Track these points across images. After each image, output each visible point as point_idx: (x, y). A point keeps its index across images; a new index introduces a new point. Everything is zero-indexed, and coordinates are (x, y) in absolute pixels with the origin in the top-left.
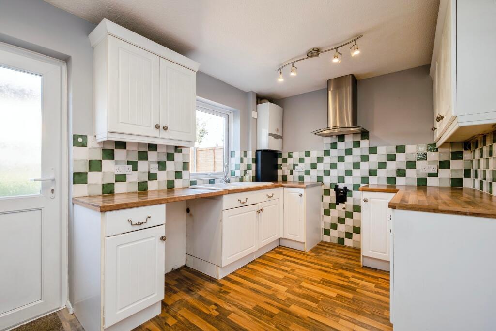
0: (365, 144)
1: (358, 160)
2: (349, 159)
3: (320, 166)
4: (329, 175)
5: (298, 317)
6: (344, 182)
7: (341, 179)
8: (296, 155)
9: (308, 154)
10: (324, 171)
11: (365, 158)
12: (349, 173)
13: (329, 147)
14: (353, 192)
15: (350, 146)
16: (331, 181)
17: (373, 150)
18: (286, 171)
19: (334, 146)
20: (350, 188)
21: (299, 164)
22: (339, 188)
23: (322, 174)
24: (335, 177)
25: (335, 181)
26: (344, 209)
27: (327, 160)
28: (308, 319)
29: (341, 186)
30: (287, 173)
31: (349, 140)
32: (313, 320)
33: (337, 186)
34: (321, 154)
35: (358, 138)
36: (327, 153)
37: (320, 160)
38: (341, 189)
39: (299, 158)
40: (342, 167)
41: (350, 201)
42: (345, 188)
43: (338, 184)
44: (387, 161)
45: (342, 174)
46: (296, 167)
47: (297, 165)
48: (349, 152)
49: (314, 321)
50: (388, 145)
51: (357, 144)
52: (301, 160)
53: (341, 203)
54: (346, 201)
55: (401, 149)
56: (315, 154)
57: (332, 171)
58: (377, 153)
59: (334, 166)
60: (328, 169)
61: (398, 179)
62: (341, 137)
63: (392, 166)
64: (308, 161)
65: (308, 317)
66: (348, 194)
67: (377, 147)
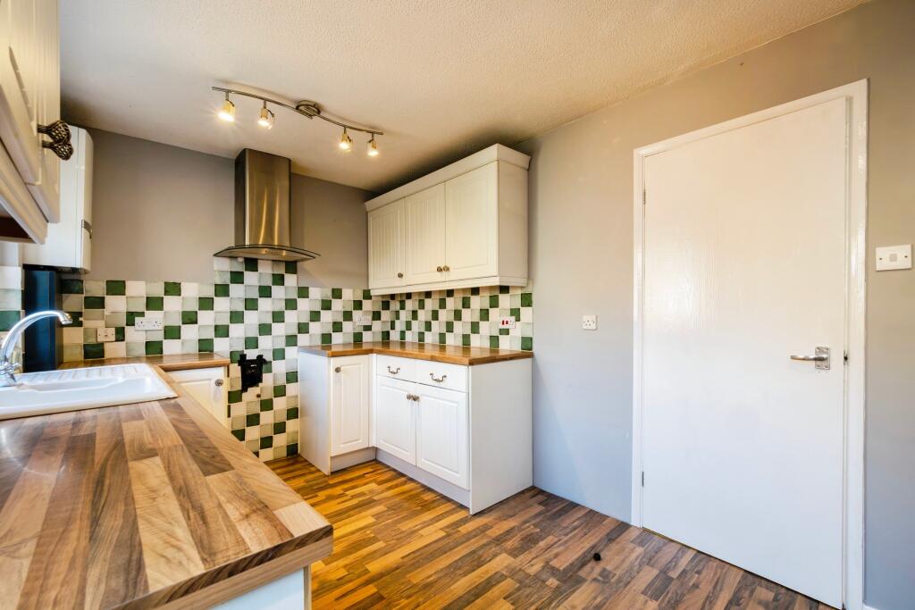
0: (291, 280)
1: (281, 306)
2: (265, 305)
3: (206, 318)
4: (228, 336)
5: (397, 568)
6: (257, 347)
7: (252, 343)
8: (137, 290)
9: (173, 289)
10: (216, 327)
11: (291, 304)
12: (265, 329)
13: (226, 279)
14: (274, 363)
15: (268, 282)
16: (231, 346)
17: (303, 292)
18: (101, 332)
19: (237, 277)
20: (268, 357)
21: (147, 313)
22: (248, 358)
23: (210, 334)
24: (238, 338)
25: (240, 347)
26: (259, 396)
27: (222, 304)
28: (406, 559)
29: (251, 355)
30: (106, 335)
31: (266, 271)
32: (409, 554)
33: (243, 356)
34: (209, 292)
35: (281, 270)
36: (222, 290)
37: (206, 303)
38: (252, 361)
39: (147, 298)
40: (252, 318)
41: (268, 381)
42: (260, 357)
43: (246, 352)
44: (322, 309)
45: (254, 333)
46: (137, 320)
47: (142, 314)
48: (265, 292)
49: (412, 556)
50: (321, 286)
51: (279, 280)
52: (154, 303)
53: (251, 386)
54: (261, 381)
55: (337, 294)
56: (192, 291)
57: (232, 327)
58: (308, 297)
59: (236, 317)
60: (226, 324)
61: (334, 335)
62: (252, 264)
63: (327, 317)
64: (173, 305)
65: (403, 558)
66: (264, 367)
67: (308, 288)
